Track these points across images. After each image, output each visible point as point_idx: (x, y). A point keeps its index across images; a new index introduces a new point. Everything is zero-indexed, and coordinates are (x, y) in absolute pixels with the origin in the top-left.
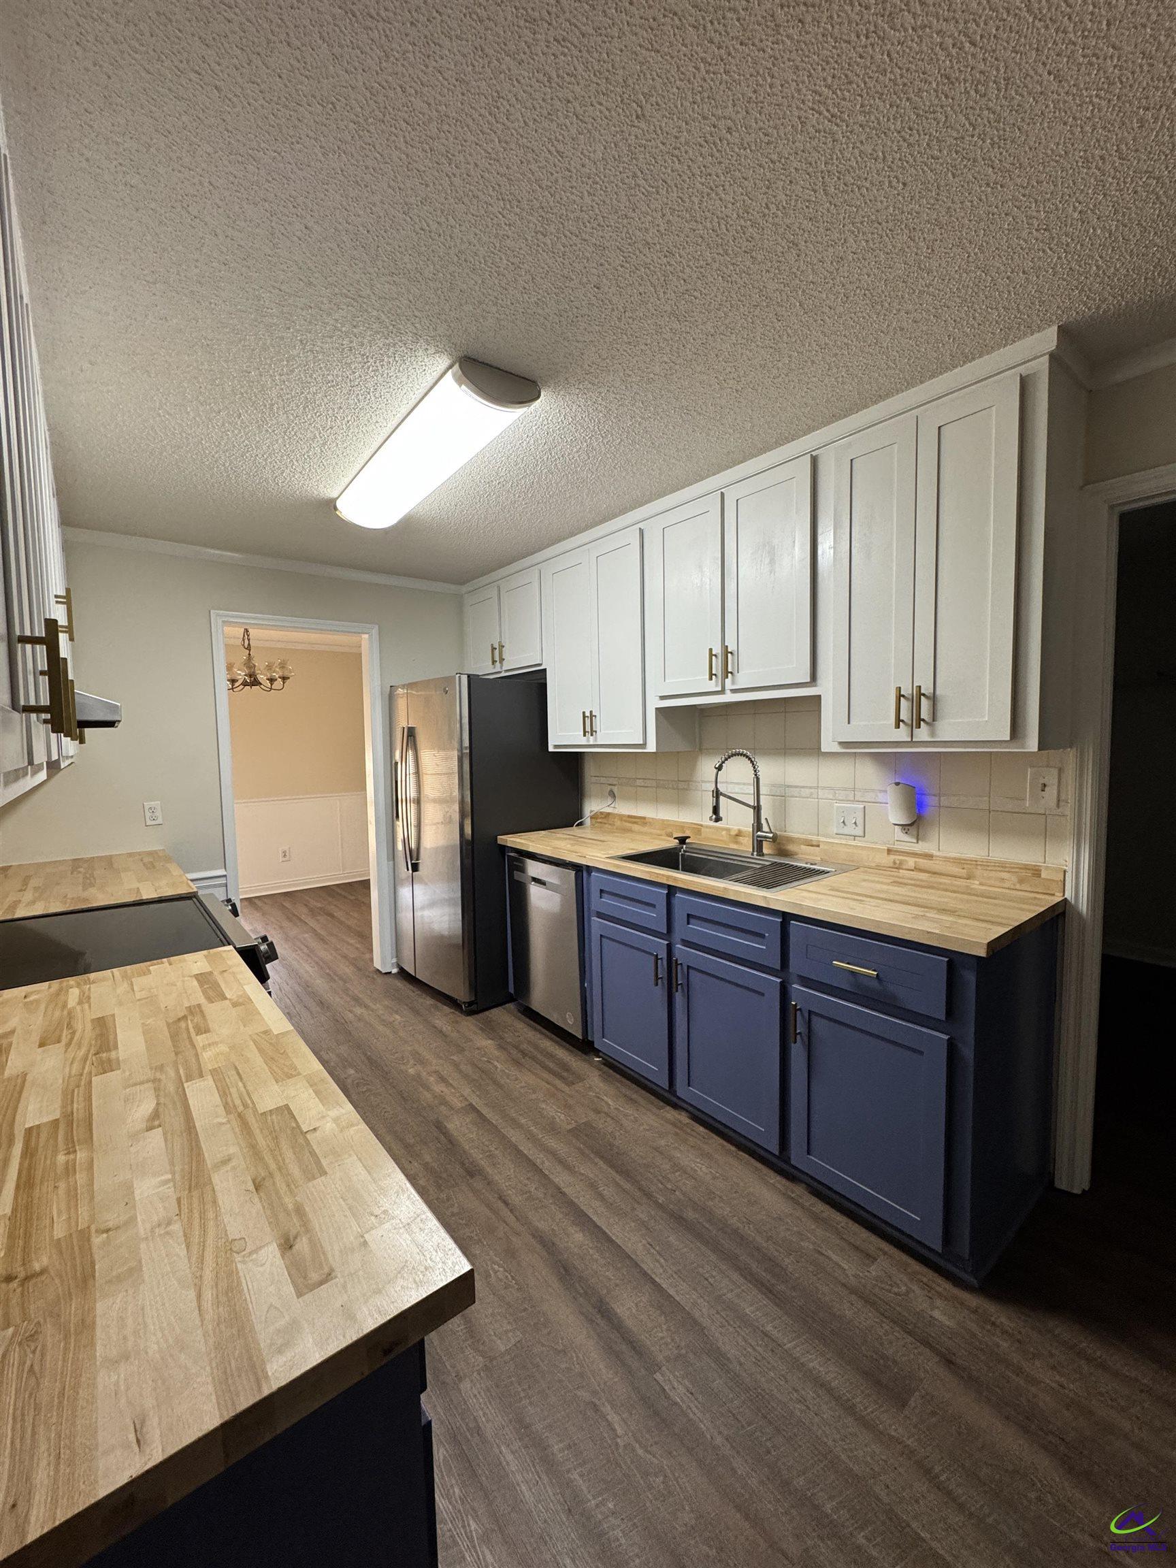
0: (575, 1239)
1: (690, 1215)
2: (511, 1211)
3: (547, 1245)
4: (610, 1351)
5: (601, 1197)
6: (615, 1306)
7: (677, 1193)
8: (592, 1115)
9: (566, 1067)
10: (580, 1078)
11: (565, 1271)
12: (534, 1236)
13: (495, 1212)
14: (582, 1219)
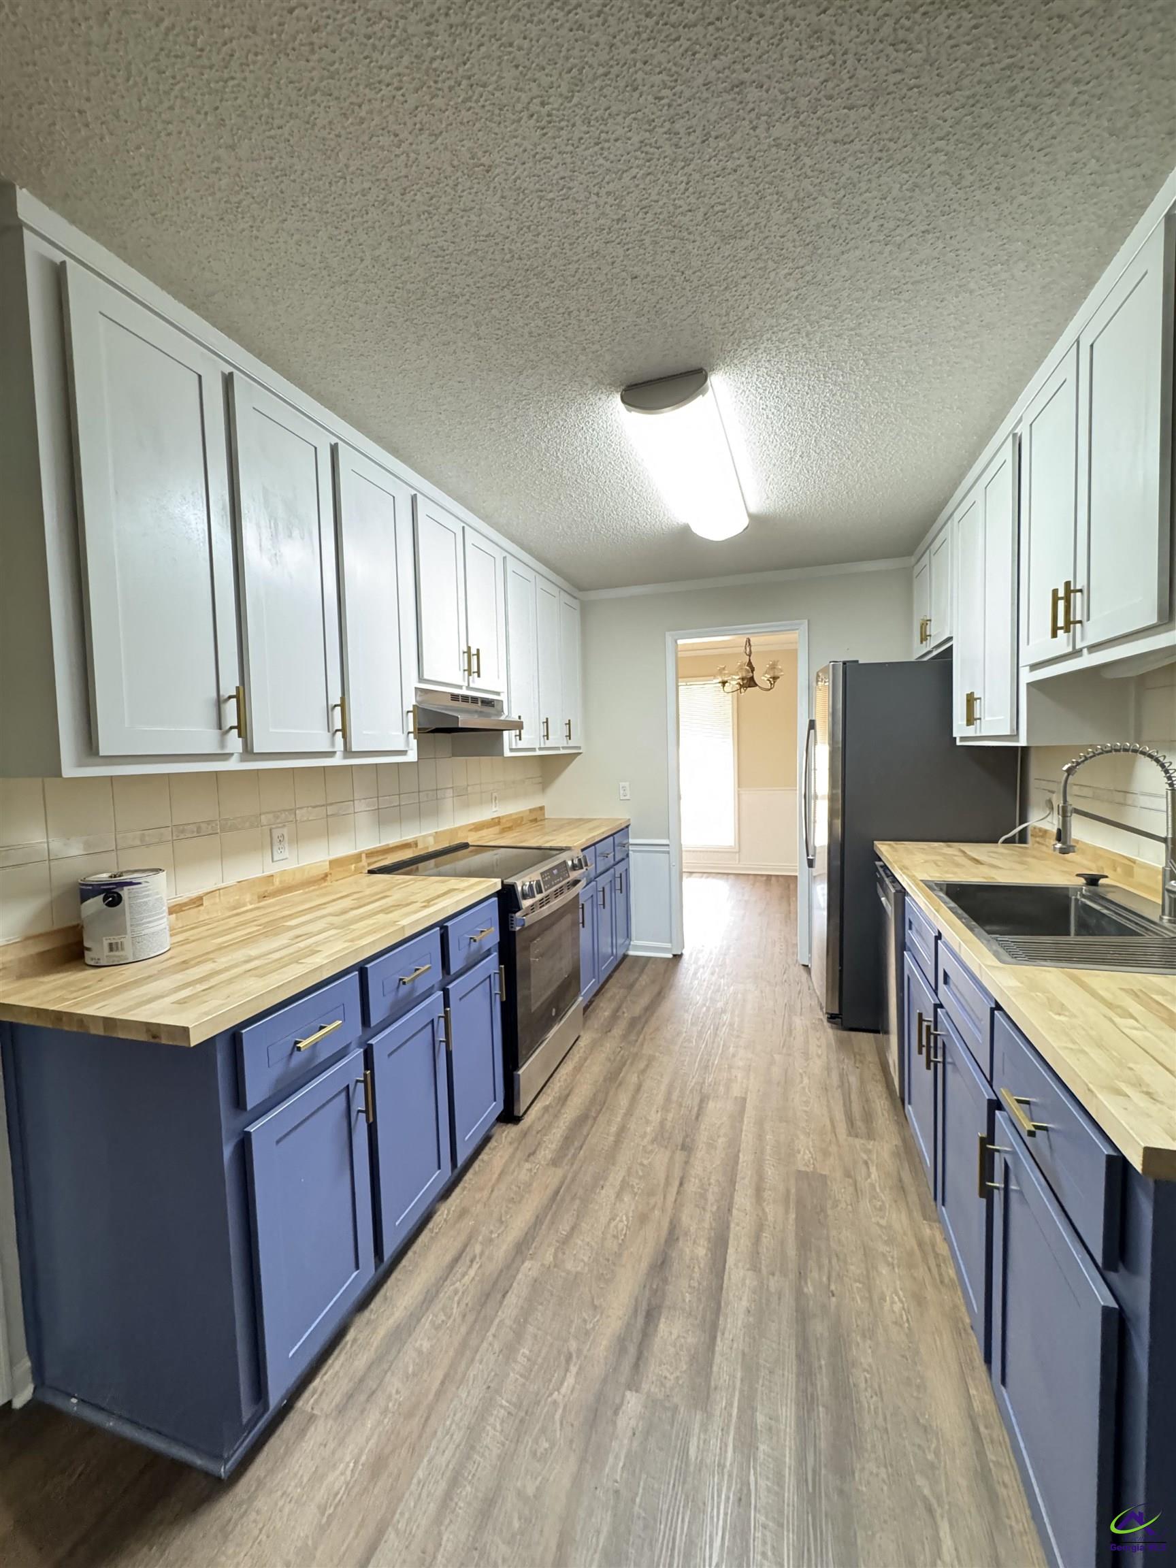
0: (696, 1250)
1: (819, 1328)
2: (678, 1193)
3: (672, 1236)
4: (621, 1344)
5: (757, 1239)
6: (663, 1320)
7: (834, 1299)
8: (838, 1174)
9: (868, 1117)
10: (870, 1135)
11: (661, 1265)
12: (671, 1222)
13: (668, 1183)
14: (720, 1243)
